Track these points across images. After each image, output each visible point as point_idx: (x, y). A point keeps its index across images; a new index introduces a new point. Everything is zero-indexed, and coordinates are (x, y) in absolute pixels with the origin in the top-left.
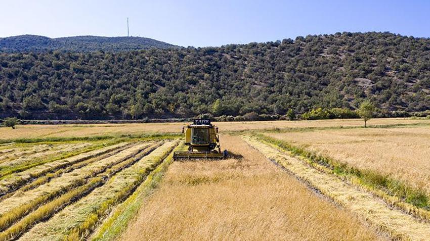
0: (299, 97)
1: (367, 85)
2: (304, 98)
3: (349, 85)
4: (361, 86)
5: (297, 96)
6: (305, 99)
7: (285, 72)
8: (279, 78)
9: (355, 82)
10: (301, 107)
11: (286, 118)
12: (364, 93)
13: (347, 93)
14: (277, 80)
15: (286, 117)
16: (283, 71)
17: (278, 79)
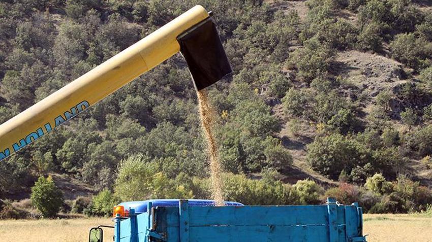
0: (102, 126)
1: (379, 81)
2: (120, 130)
3: (309, 80)
4: (354, 88)
5: (93, 122)
6: (122, 136)
7: (63, 13)
8: (32, 42)
9: (337, 69)
10: (98, 167)
11: (32, 211)
12: (363, 115)
13: (297, 112)
14: (17, 52)
15: (28, 206)
16: (52, 11)
17: (27, 49)
